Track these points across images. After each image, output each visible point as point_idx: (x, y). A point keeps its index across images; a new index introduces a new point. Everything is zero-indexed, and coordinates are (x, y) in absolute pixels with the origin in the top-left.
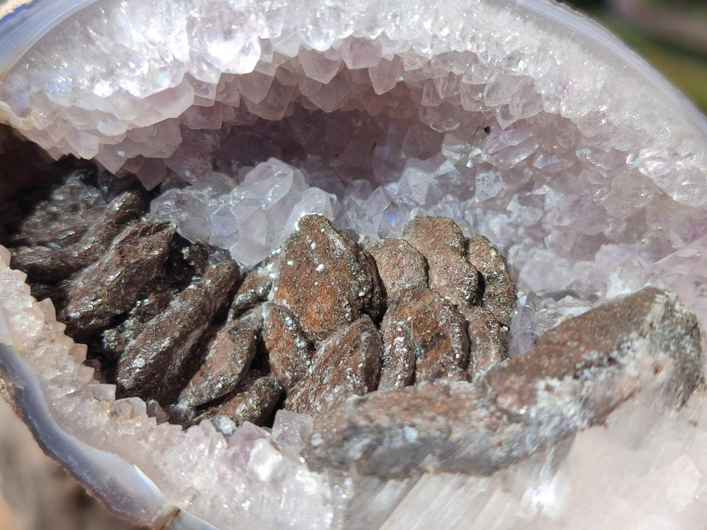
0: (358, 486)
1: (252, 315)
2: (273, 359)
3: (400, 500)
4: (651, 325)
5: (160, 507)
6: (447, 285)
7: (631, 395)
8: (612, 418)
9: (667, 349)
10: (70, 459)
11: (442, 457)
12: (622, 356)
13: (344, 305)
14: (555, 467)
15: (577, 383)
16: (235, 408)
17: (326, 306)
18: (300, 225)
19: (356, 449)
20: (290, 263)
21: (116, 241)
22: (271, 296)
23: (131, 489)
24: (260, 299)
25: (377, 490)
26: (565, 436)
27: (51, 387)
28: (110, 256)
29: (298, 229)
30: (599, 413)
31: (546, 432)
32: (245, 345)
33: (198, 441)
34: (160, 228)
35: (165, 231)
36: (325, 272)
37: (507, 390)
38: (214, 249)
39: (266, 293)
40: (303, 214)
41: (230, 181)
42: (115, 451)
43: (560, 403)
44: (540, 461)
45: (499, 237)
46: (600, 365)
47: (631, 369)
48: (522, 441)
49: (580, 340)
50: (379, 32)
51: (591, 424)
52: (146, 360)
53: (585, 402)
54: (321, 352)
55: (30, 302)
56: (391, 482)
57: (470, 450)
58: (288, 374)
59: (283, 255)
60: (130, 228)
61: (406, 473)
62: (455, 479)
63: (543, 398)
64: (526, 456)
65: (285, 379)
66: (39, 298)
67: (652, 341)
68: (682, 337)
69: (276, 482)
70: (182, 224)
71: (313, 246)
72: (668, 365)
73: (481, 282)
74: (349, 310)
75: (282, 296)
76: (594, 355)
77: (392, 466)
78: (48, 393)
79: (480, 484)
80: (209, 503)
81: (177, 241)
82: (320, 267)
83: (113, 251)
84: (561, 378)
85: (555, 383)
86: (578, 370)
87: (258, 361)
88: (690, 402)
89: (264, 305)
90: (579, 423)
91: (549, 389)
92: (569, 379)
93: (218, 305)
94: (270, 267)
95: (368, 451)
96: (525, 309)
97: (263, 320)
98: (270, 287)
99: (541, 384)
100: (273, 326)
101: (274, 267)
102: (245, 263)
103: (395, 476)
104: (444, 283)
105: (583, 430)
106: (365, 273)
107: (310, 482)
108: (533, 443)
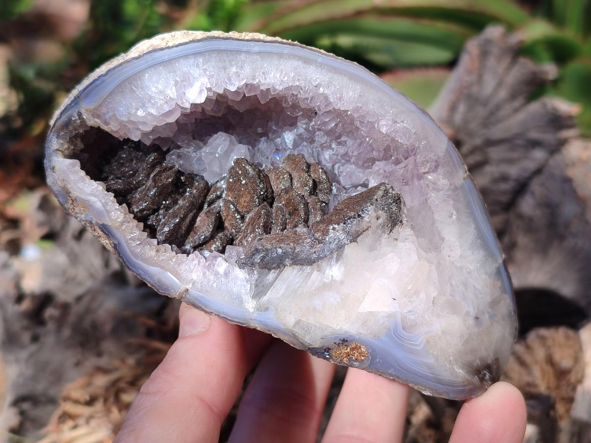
0: (259, 273)
1: (216, 205)
2: (226, 224)
3: (277, 278)
4: (376, 200)
5: (179, 288)
6: (300, 186)
7: (367, 229)
8: (359, 239)
9: (383, 209)
11: (292, 259)
12: (363, 213)
13: (255, 198)
14: (337, 260)
15: (345, 225)
16: (211, 247)
17: (247, 199)
18: (234, 163)
19: (257, 259)
20: (231, 180)
21: (152, 176)
22: (224, 195)
23: (167, 282)
24: (219, 197)
25: (267, 274)
26: (341, 247)
27: (130, 242)
28: (150, 183)
29: (233, 165)
30: (354, 238)
31: (333, 246)
32: (213, 218)
33: (193, 260)
34: (171, 168)
35: (174, 170)
36: (246, 184)
37: (318, 231)
38: (196, 175)
39: (221, 194)
40: (235, 158)
41: (201, 144)
42: (159, 266)
43: (338, 234)
44: (332, 258)
45: (329, 160)
46: (354, 218)
47: (366, 219)
48: (323, 250)
49: (348, 208)
50: (257, 80)
51: (351, 242)
52: (169, 228)
53: (348, 233)
54: (247, 220)
55: (117, 206)
56: (273, 271)
57: (303, 256)
58: (233, 230)
59: (228, 177)
60: (157, 169)
61: (278, 267)
62: (297, 268)
63: (331, 233)
64: (325, 256)
65: (233, 233)
66: (120, 204)
67: (376, 207)
68: (391, 204)
69: (226, 274)
70: (180, 166)
71: (240, 172)
72: (383, 216)
73: (315, 184)
74: (258, 200)
75: (229, 196)
76: (352, 214)
77: (273, 264)
78: (128, 244)
79: (308, 269)
80: (200, 285)
81: (180, 173)
82: (244, 182)
83: (151, 180)
84: (339, 224)
85: (336, 226)
86: (346, 220)
87: (219, 226)
88: (393, 231)
89: (221, 200)
90: (346, 242)
91: (334, 229)
92: (342, 224)
93: (200, 201)
94: (222, 182)
95: (262, 260)
96: (335, 195)
97: (221, 207)
98: (223, 192)
99: (331, 227)
100: (225, 209)
101: (224, 182)
102: (211, 181)
103: (274, 268)
104: (299, 185)
105: (348, 244)
106: (263, 184)
107: (240, 274)
108: (328, 251)
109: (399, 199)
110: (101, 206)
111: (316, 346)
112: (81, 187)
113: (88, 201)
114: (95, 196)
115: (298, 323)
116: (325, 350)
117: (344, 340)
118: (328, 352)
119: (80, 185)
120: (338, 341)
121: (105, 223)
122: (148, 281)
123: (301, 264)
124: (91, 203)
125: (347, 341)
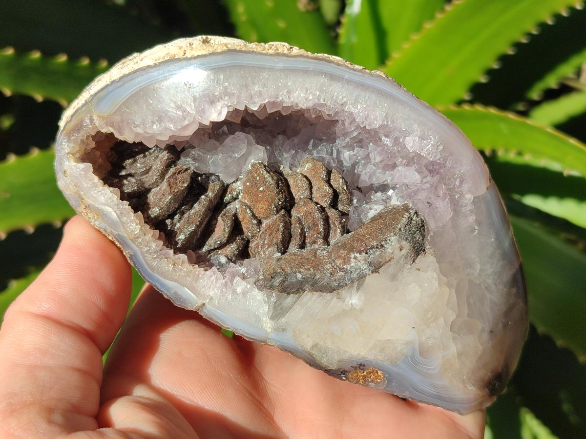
0: (278, 296)
1: (232, 206)
2: (244, 227)
3: (295, 302)
4: (400, 229)
5: (197, 303)
6: (320, 197)
7: (390, 260)
8: (381, 270)
9: (407, 239)
11: (312, 285)
12: (386, 244)
13: (273, 207)
14: (358, 289)
15: (367, 255)
16: (226, 250)
17: (265, 207)
18: (251, 166)
19: (277, 282)
20: (248, 184)
21: (167, 177)
22: (240, 197)
23: (184, 297)
24: (235, 199)
25: (286, 298)
26: (362, 277)
27: (146, 255)
28: (164, 185)
29: (250, 168)
30: (376, 268)
31: (354, 275)
32: (229, 223)
33: (211, 276)
34: (187, 170)
35: (189, 171)
36: (264, 191)
37: (339, 257)
38: (212, 174)
39: (237, 196)
40: (253, 161)
42: (176, 281)
43: (359, 264)
44: (353, 286)
45: (348, 161)
46: (377, 248)
47: (389, 250)
48: (344, 279)
49: (371, 234)
50: (280, 98)
51: (372, 272)
52: (185, 236)
53: (370, 264)
54: (264, 225)
55: (132, 215)
56: (292, 295)
57: (324, 283)
58: (249, 234)
59: (245, 179)
60: (172, 170)
61: (298, 291)
62: (316, 294)
63: (353, 262)
64: (346, 285)
65: (249, 236)
66: (135, 211)
67: (400, 236)
68: (415, 232)
69: (244, 294)
70: (196, 168)
71: (258, 178)
72: (407, 245)
73: (336, 195)
74: (275, 209)
75: (245, 198)
76: (375, 243)
77: (292, 289)
78: (144, 257)
79: (328, 296)
80: (217, 302)
81: (195, 176)
82: (261, 189)
83: (166, 183)
84: (360, 253)
85: (358, 255)
86: (368, 249)
87: (236, 228)
88: (416, 261)
89: (237, 201)
90: (367, 272)
91: (355, 258)
92: (364, 254)
93: (216, 203)
94: (238, 183)
95: (281, 283)
96: (355, 207)
97: (237, 209)
98: (239, 193)
99: (353, 256)
100: (242, 212)
101: (241, 184)
102: (227, 181)
103: (293, 293)
104: (318, 195)
105: (369, 275)
106: (282, 193)
107: (258, 295)
108: (349, 280)
109: (423, 226)
110: (116, 217)
111: (333, 368)
112: (95, 195)
113: (103, 211)
114: (109, 206)
115: (315, 346)
116: (342, 372)
117: (361, 365)
118: (344, 374)
119: (94, 193)
120: (355, 365)
121: (121, 233)
123: (321, 291)
124: (105, 212)
125: (364, 365)
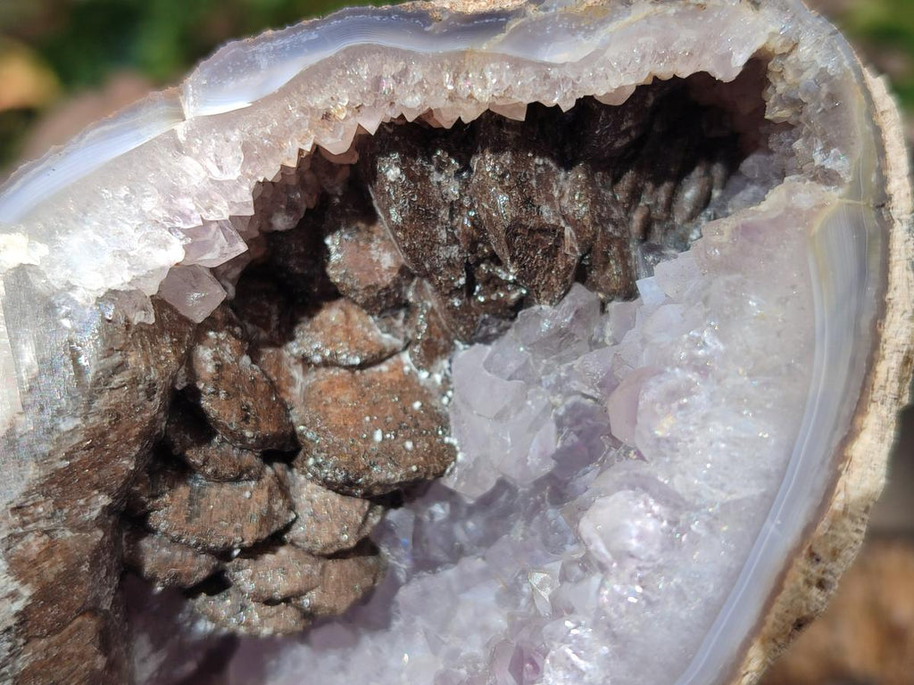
10: (314, 36)
17: (334, 413)
18: (450, 446)
20: (417, 405)
21: (568, 232)
22: (405, 359)
23: (231, 84)
24: (409, 343)
27: (401, 64)
29: (448, 440)
36: (370, 439)
38: (502, 330)
39: (413, 353)
40: (460, 457)
55: (530, 97)
59: (435, 403)
70: (540, 315)
71: (409, 445)
75: (392, 370)
81: (528, 299)
82: (378, 436)
84: (17, 614)
85: (18, 606)
91: (14, 596)
92: (12, 622)
94: (439, 378)
99: (27, 592)
100: (366, 338)
101: (434, 383)
110: (546, 59)
112: (641, 40)
113: (589, 32)
114: (589, 60)
119: (649, 41)
121: (501, 37)
122: (279, 36)
124: (580, 37)
